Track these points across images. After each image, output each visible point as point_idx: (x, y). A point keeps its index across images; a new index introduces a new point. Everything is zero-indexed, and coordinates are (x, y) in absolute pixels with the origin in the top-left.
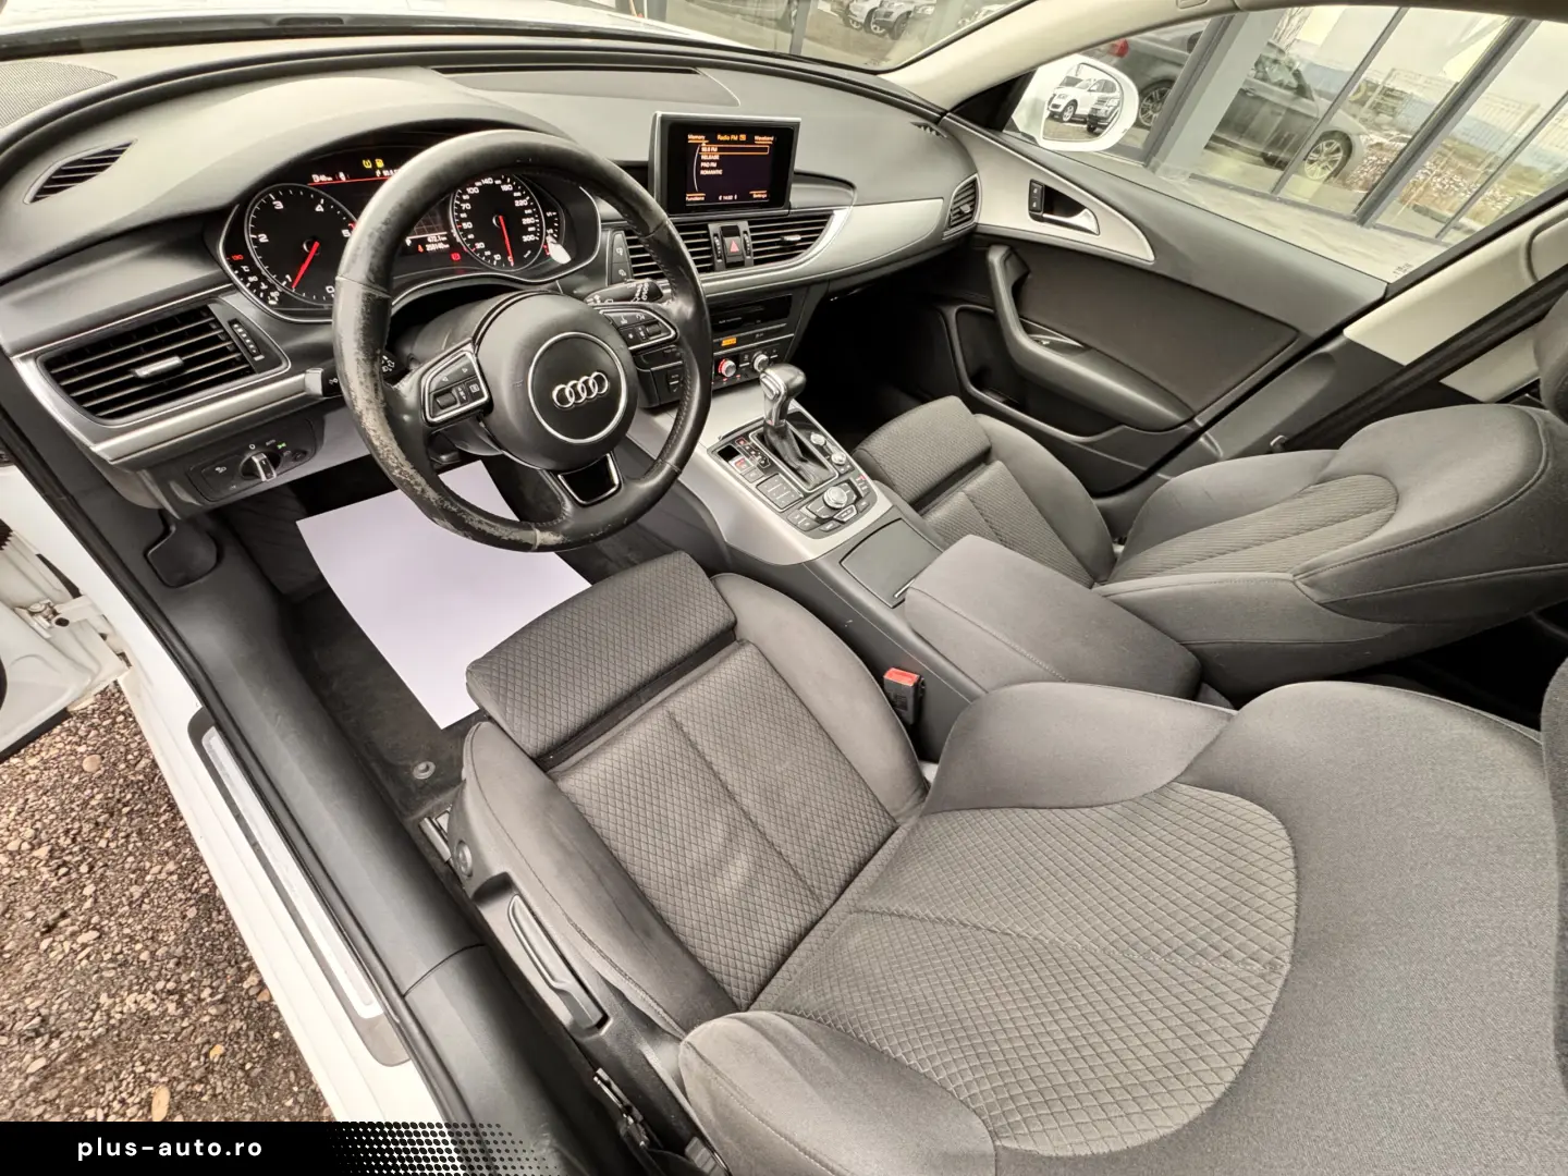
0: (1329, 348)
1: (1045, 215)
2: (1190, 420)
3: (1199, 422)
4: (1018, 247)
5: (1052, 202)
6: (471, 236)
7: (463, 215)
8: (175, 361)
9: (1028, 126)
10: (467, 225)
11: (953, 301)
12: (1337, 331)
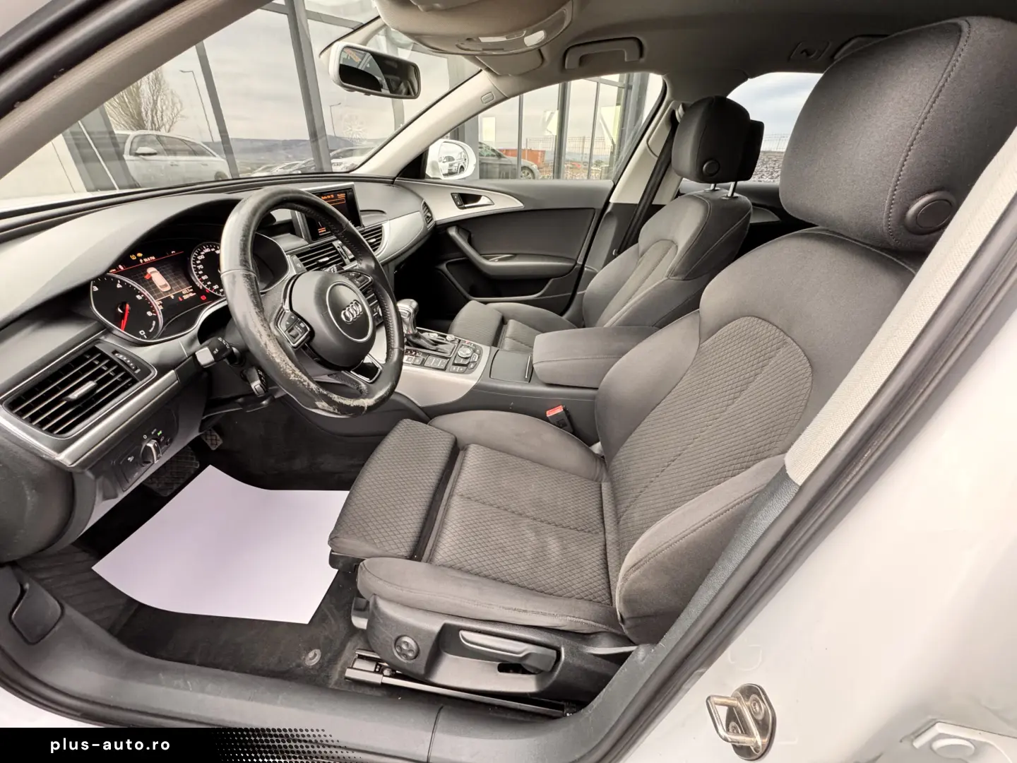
0: (609, 209)
1: (466, 206)
2: (576, 264)
3: (580, 262)
4: (460, 224)
5: (465, 199)
6: (209, 283)
7: (200, 272)
8: (91, 384)
9: (434, 174)
10: (205, 277)
11: (442, 262)
12: (607, 203)
